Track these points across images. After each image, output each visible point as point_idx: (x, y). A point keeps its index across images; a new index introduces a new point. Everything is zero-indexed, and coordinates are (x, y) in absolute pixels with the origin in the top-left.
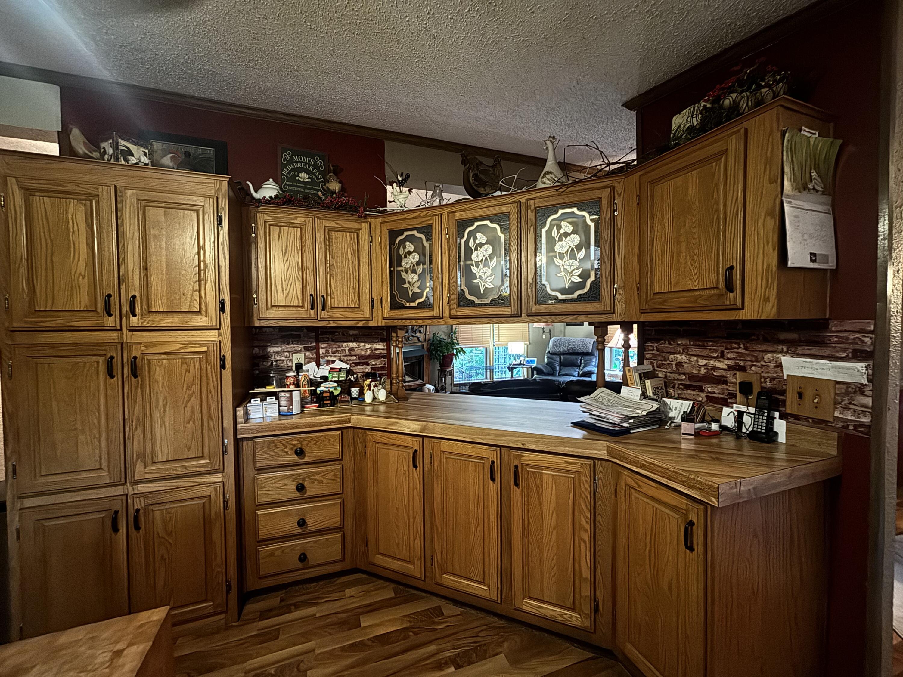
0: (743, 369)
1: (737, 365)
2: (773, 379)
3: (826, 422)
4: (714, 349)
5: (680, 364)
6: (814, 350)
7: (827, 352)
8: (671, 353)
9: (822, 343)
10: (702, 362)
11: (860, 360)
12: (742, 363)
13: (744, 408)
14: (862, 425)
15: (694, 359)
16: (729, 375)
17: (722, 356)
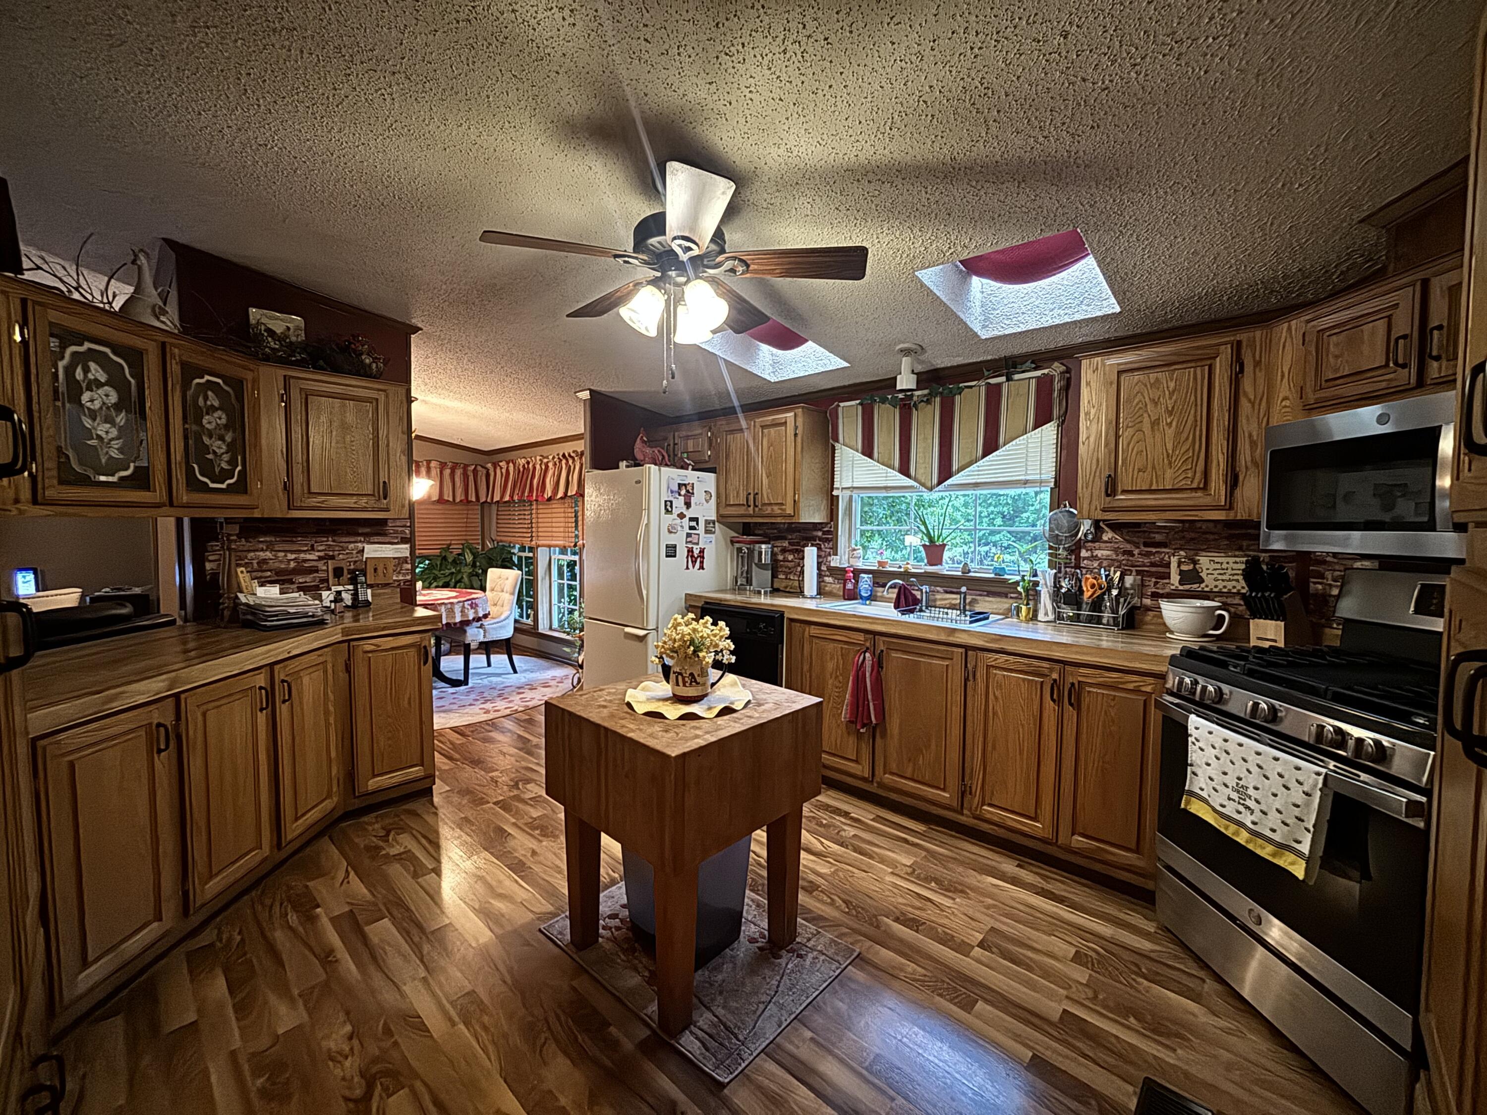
0: (332, 558)
1: (326, 554)
2: (355, 562)
3: (389, 584)
4: (303, 543)
5: (264, 561)
6: (381, 539)
7: (387, 539)
8: (249, 551)
9: (385, 535)
10: (291, 556)
11: (406, 543)
12: (331, 553)
13: (340, 588)
14: (408, 581)
15: (281, 554)
16: (321, 565)
17: (313, 548)
